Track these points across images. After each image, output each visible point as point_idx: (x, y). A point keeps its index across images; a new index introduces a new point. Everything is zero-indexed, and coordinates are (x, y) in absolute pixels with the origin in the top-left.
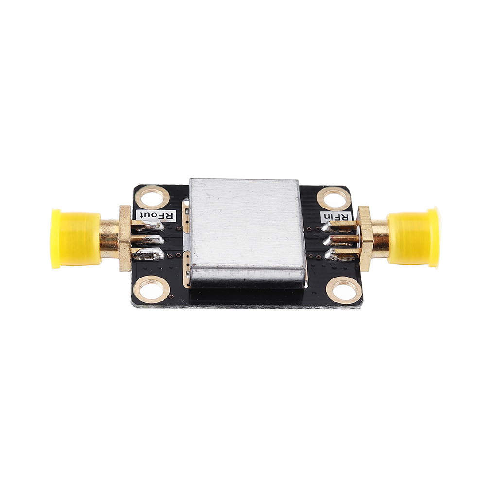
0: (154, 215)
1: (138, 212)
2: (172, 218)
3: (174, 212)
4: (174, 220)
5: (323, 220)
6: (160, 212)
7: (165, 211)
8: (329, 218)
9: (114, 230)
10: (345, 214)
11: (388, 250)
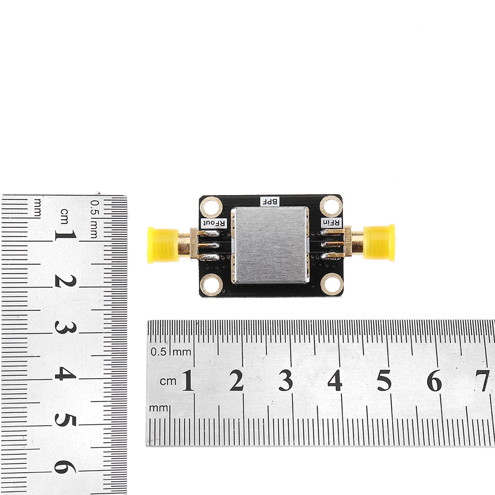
0: (213, 223)
1: (202, 220)
2: (224, 225)
3: (225, 220)
4: (225, 227)
5: (323, 226)
6: (216, 221)
7: (220, 219)
8: (326, 223)
9: (187, 241)
10: (337, 219)
11: (362, 252)
